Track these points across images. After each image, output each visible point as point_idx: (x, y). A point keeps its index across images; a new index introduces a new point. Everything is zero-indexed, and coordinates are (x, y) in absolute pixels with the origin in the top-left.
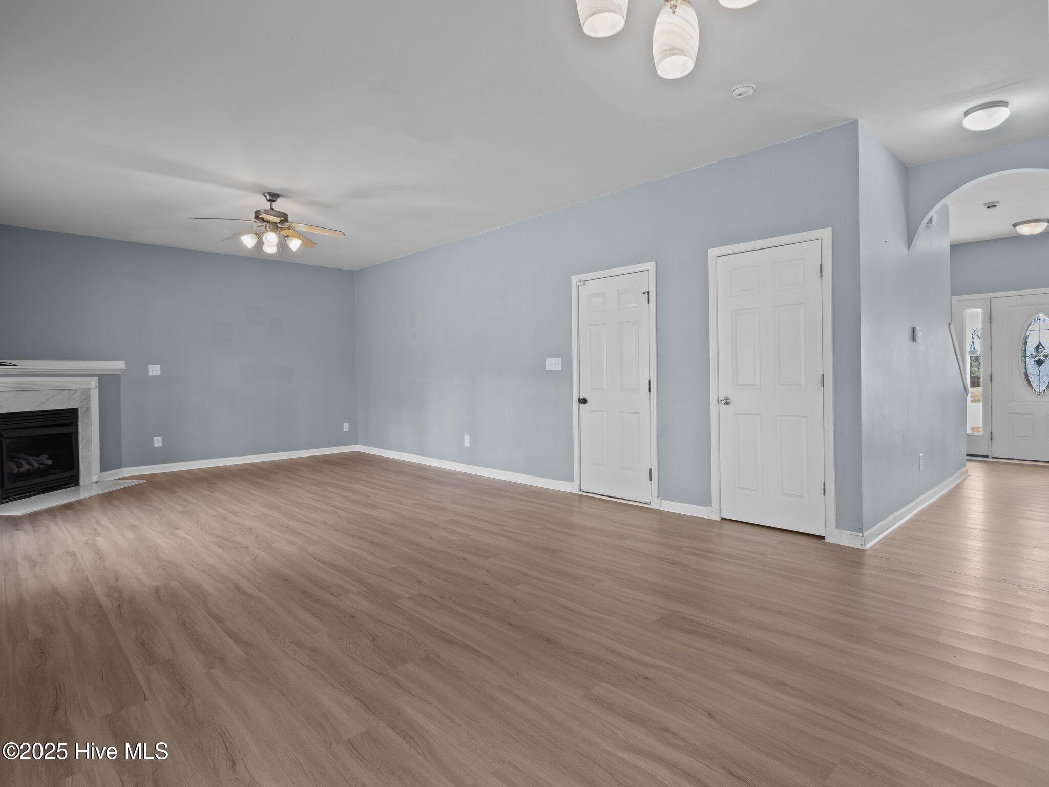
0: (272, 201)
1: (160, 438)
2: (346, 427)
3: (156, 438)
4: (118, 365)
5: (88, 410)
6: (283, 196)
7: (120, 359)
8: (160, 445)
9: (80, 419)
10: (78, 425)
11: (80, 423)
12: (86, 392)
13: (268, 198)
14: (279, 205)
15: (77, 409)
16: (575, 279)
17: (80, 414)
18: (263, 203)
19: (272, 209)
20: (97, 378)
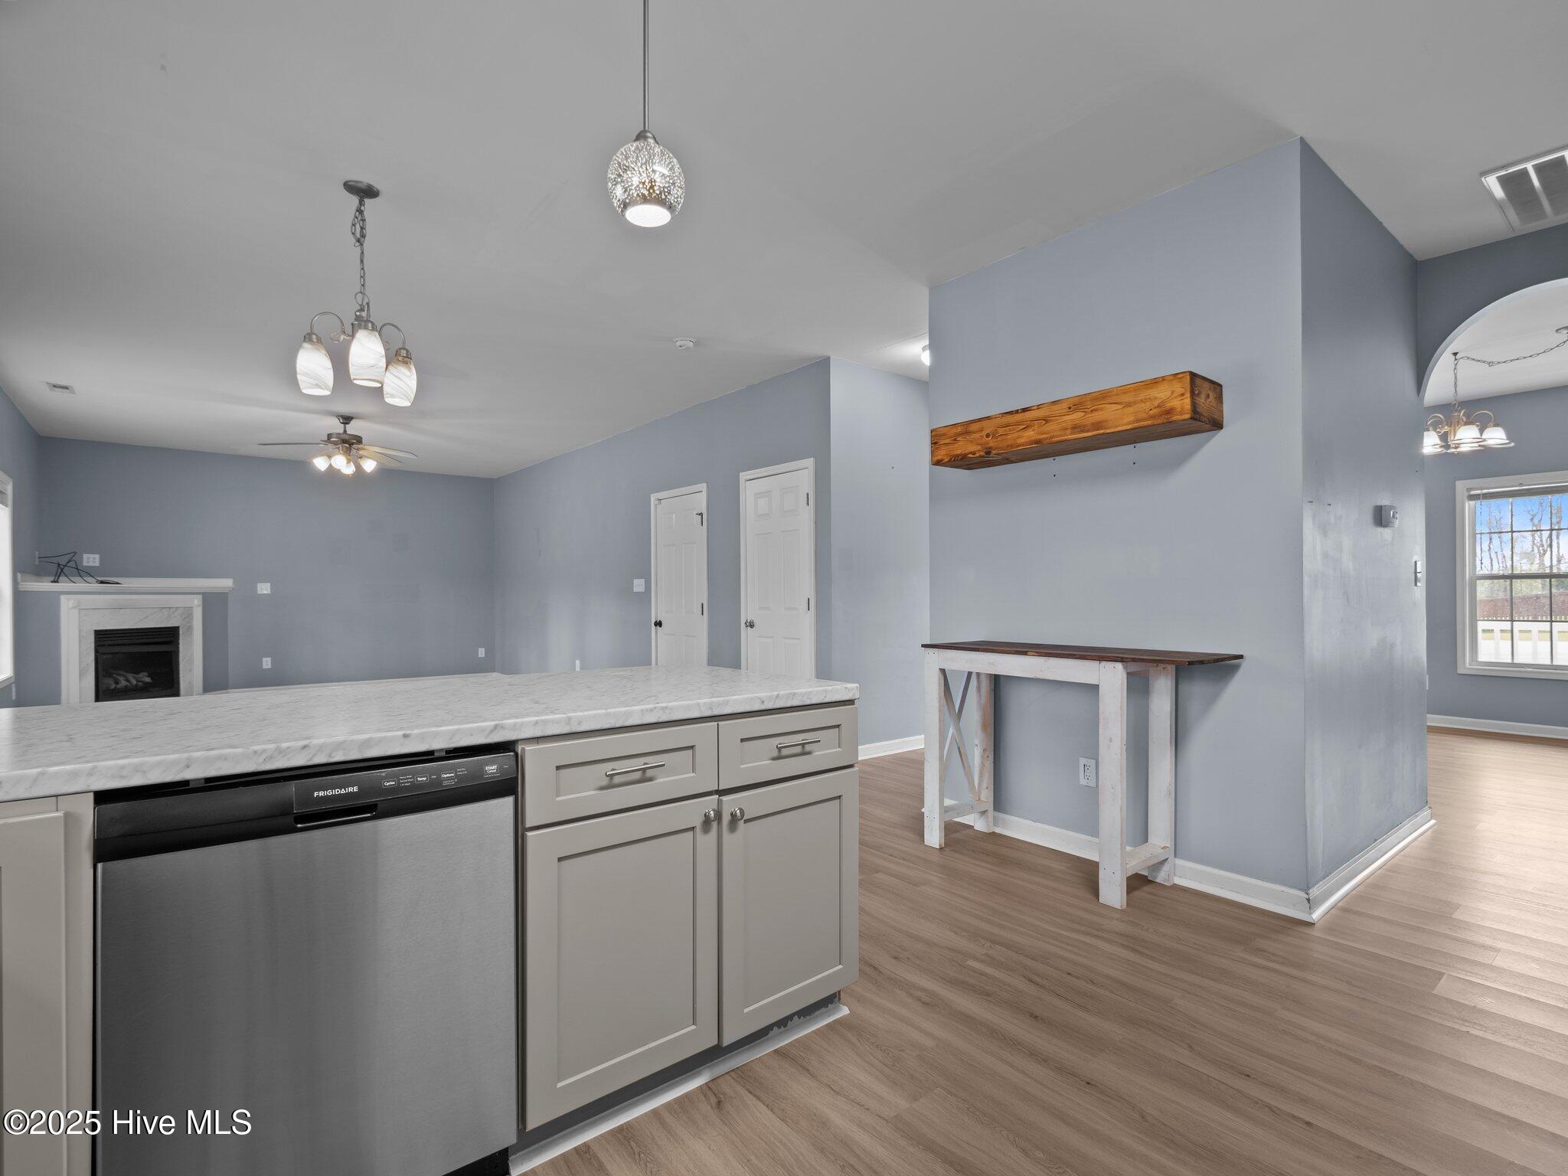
0: (345, 423)
1: (269, 659)
2: (482, 652)
3: (264, 659)
4: (225, 583)
5: (190, 628)
6: (357, 418)
7: (227, 577)
8: (269, 666)
9: (181, 638)
10: (178, 644)
11: (181, 642)
12: (188, 613)
13: (341, 421)
14: (353, 428)
15: (178, 627)
16: (653, 497)
17: (181, 633)
18: (337, 427)
19: (345, 431)
20: (201, 596)
